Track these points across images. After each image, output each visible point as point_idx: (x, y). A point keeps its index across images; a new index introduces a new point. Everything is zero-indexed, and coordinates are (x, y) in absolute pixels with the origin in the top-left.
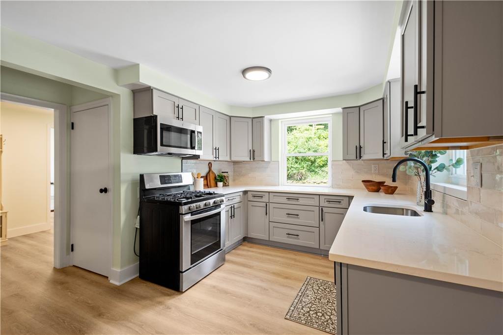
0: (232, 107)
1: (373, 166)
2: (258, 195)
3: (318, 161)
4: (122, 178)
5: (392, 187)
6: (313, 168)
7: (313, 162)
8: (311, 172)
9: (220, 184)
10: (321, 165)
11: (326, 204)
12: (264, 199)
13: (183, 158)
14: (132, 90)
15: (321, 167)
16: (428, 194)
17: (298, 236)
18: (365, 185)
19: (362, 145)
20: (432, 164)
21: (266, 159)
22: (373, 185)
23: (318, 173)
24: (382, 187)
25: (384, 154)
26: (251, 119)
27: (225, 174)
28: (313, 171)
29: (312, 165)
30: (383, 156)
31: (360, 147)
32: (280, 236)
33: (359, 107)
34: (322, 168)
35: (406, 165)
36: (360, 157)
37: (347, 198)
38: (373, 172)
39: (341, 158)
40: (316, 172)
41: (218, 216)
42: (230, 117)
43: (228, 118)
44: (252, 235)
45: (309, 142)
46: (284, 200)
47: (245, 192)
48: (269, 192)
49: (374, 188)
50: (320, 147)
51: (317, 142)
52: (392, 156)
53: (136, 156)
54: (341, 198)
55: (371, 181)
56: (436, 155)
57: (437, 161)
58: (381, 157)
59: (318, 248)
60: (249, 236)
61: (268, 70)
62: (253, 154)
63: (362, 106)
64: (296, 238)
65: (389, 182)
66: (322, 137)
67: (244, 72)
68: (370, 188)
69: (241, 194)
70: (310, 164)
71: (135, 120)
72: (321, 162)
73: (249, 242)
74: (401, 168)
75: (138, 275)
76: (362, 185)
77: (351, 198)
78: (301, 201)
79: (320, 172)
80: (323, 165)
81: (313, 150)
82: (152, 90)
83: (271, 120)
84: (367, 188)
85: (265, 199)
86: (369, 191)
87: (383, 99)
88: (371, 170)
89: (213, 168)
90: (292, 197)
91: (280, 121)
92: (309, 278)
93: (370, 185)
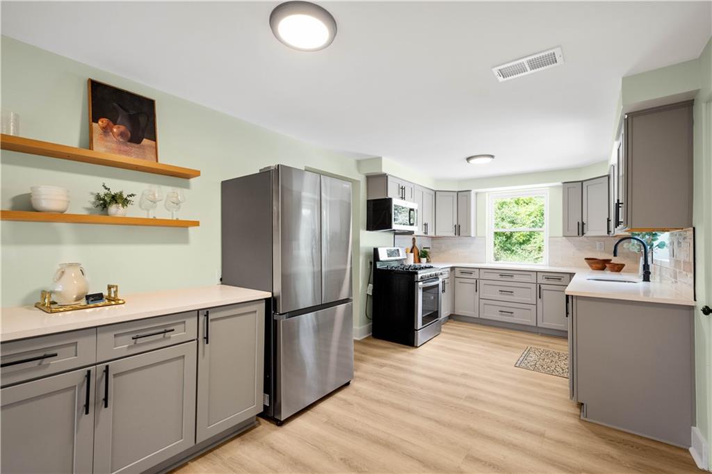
0: (437, 181)
1: (598, 243)
2: (467, 272)
3: (516, 235)
4: (361, 251)
5: (618, 264)
6: (509, 246)
7: (509, 237)
8: (505, 250)
9: (424, 260)
10: (521, 241)
11: (545, 281)
12: (473, 276)
13: (395, 234)
14: (367, 177)
15: (521, 244)
16: (646, 267)
17: (512, 313)
18: (587, 262)
19: (585, 221)
20: (654, 242)
21: (473, 235)
22: (598, 263)
23: (516, 252)
24: (607, 265)
25: (609, 232)
26: (456, 193)
27: (427, 250)
28: (509, 249)
29: (507, 241)
30: (608, 233)
31: (583, 224)
32: (492, 314)
33: (582, 182)
34: (523, 246)
35: (630, 242)
36: (583, 234)
37: (568, 276)
38: (597, 249)
39: (561, 234)
40: (513, 251)
41: (436, 289)
42: (435, 192)
43: (433, 193)
44: (459, 312)
45: (503, 210)
46: (497, 277)
47: (453, 269)
48: (479, 269)
49: (598, 266)
50: (519, 217)
51: (515, 209)
52: (616, 234)
53: (368, 232)
54: (562, 275)
55: (596, 259)
56: (656, 234)
57: (657, 239)
58: (606, 234)
59: (535, 325)
60: (456, 313)
61: (492, 156)
62: (458, 229)
63: (585, 181)
64: (509, 316)
65: (615, 260)
66: (521, 202)
67: (468, 159)
68: (594, 266)
69: (449, 269)
70: (505, 239)
71: (368, 201)
72: (521, 237)
73: (455, 320)
74: (625, 244)
75: (371, 334)
76: (585, 264)
77: (572, 275)
78: (516, 278)
79: (520, 251)
80: (524, 241)
81: (509, 220)
82: (387, 176)
83: (477, 194)
84: (591, 266)
85: (475, 275)
86: (594, 269)
87: (609, 176)
88: (596, 248)
89: (417, 244)
90: (506, 274)
91: (487, 194)
92: (529, 348)
93: (594, 263)
